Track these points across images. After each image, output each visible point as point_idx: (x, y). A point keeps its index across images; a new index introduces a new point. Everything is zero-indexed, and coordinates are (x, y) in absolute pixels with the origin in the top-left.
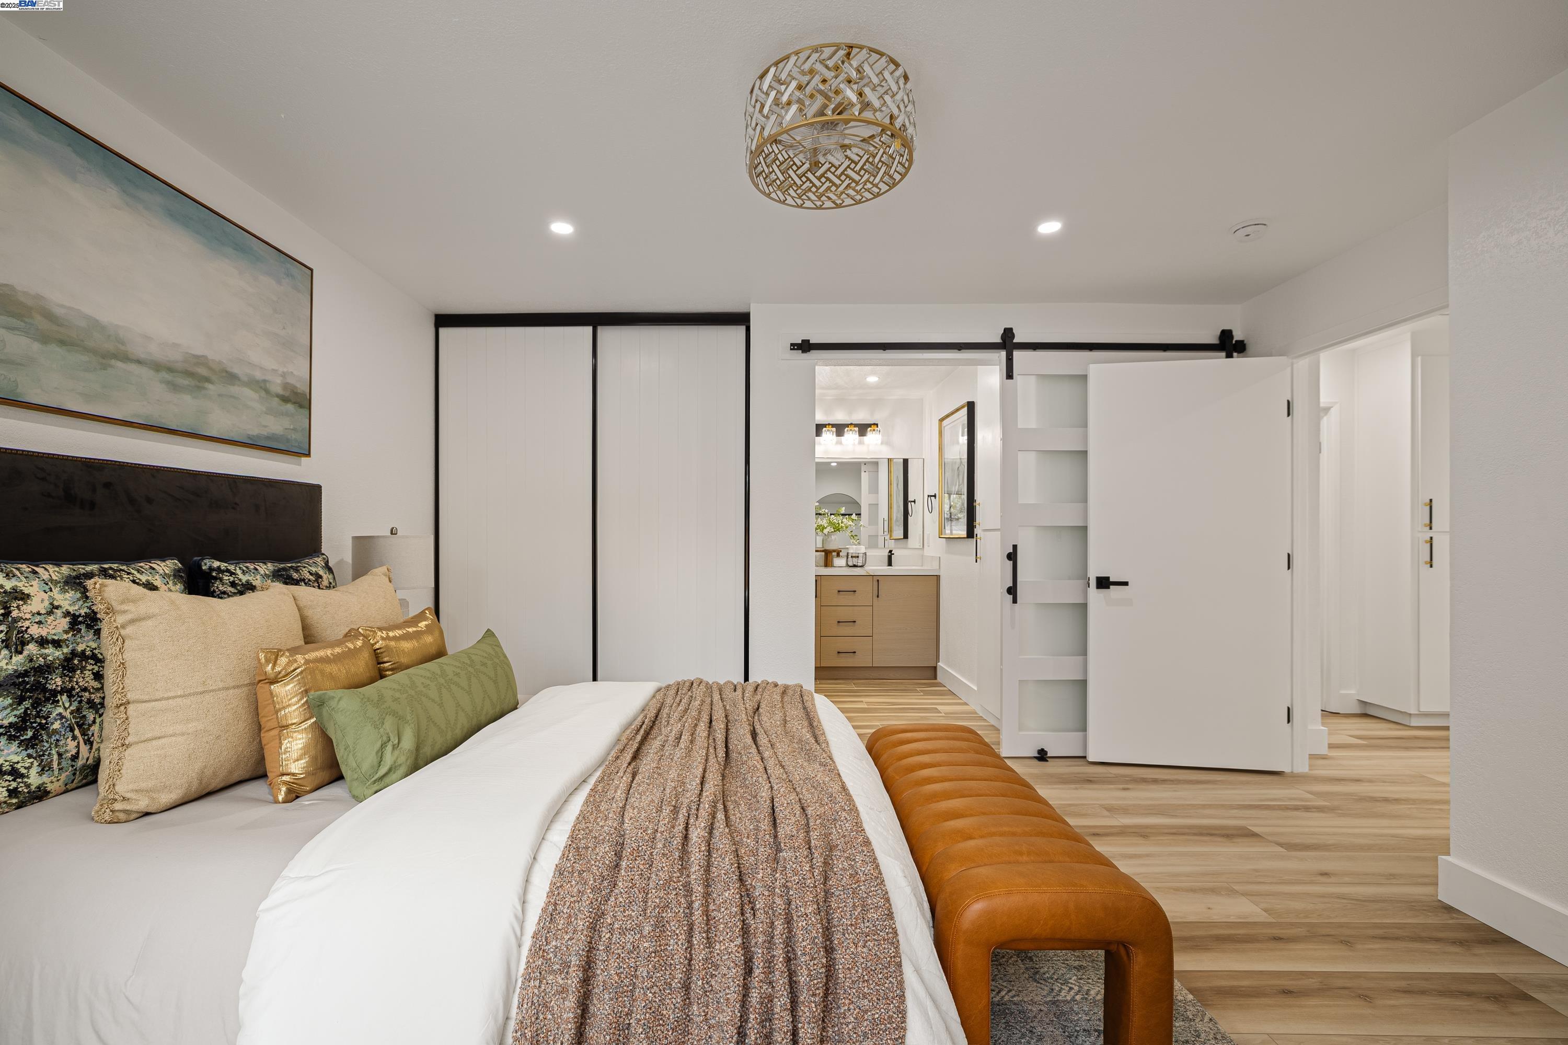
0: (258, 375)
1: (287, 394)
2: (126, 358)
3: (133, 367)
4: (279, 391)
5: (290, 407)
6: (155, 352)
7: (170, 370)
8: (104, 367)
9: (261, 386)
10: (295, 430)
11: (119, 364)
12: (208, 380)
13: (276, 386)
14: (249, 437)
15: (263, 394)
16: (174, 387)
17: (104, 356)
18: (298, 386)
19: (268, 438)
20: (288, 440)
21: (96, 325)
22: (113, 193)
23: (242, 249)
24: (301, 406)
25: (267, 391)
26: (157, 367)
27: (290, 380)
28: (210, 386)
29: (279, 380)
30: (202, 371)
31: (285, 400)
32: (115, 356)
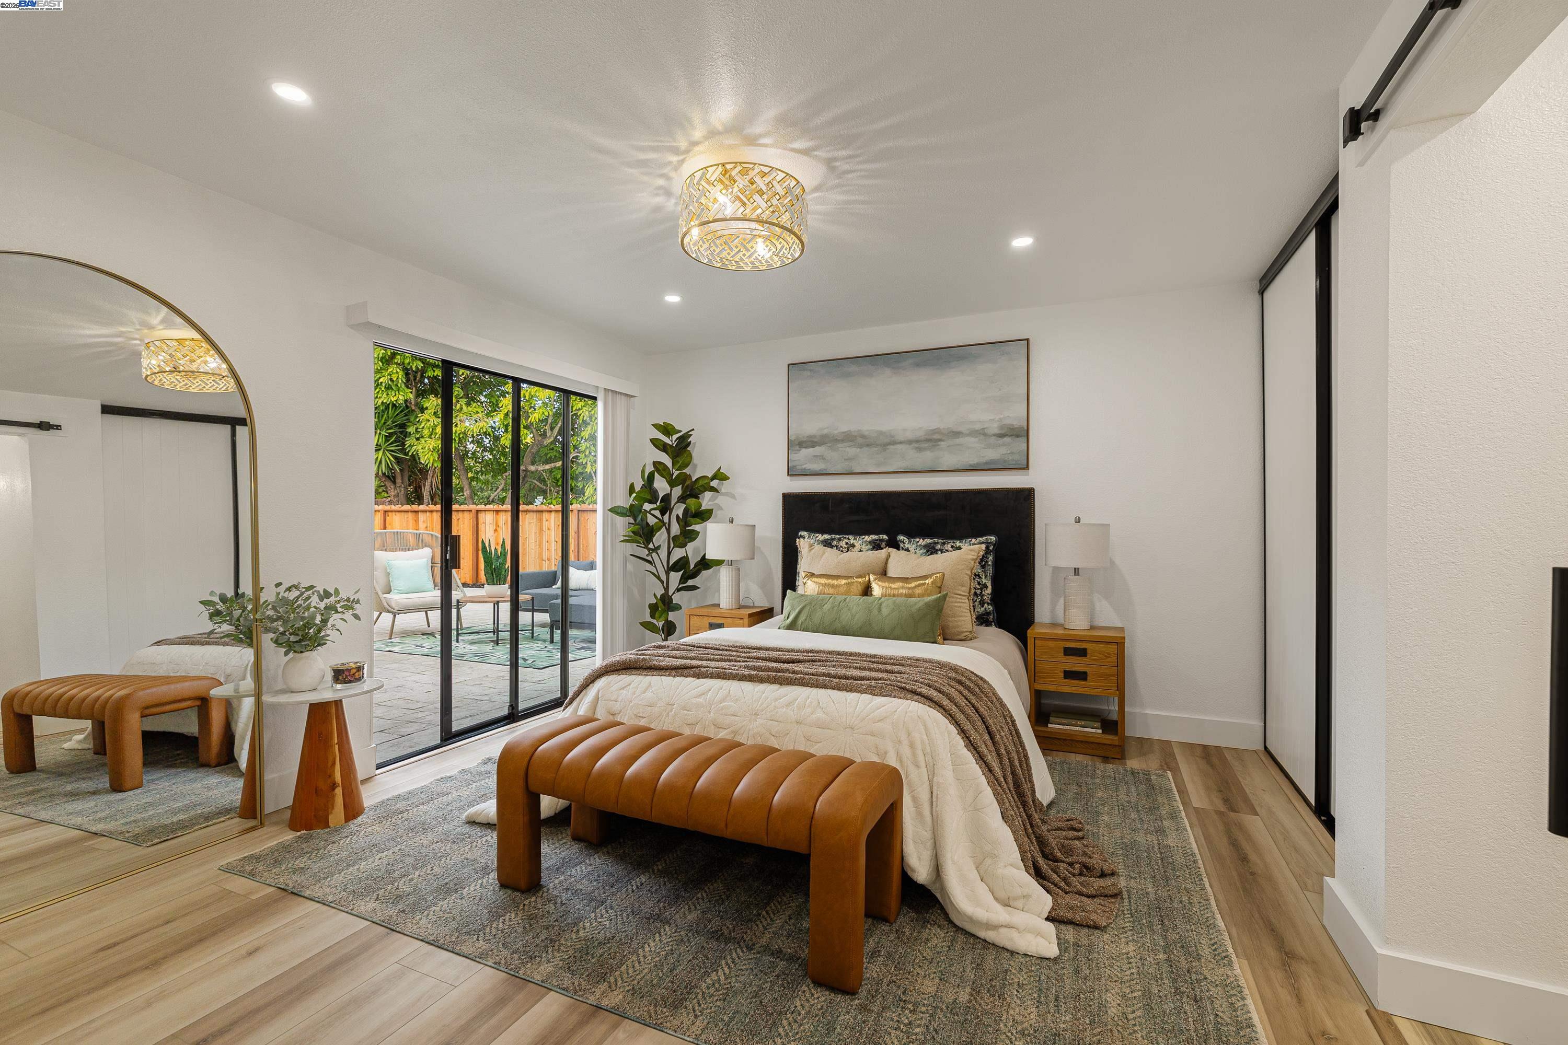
0: (978, 427)
1: (1003, 432)
2: (894, 443)
3: (899, 446)
4: (997, 431)
5: (1007, 439)
6: (909, 435)
7: (917, 441)
8: (885, 450)
9: (982, 433)
10: (1012, 453)
11: (892, 447)
12: (940, 440)
13: (994, 428)
14: (971, 465)
15: (982, 437)
16: (920, 450)
17: (884, 445)
18: (1015, 424)
19: (986, 463)
20: (1005, 461)
21: (881, 433)
22: (888, 371)
23: (962, 358)
24: (1018, 436)
25: (985, 435)
26: (910, 442)
27: (1007, 422)
28: (942, 443)
29: (995, 425)
30: (936, 437)
31: (1001, 436)
32: (890, 444)
